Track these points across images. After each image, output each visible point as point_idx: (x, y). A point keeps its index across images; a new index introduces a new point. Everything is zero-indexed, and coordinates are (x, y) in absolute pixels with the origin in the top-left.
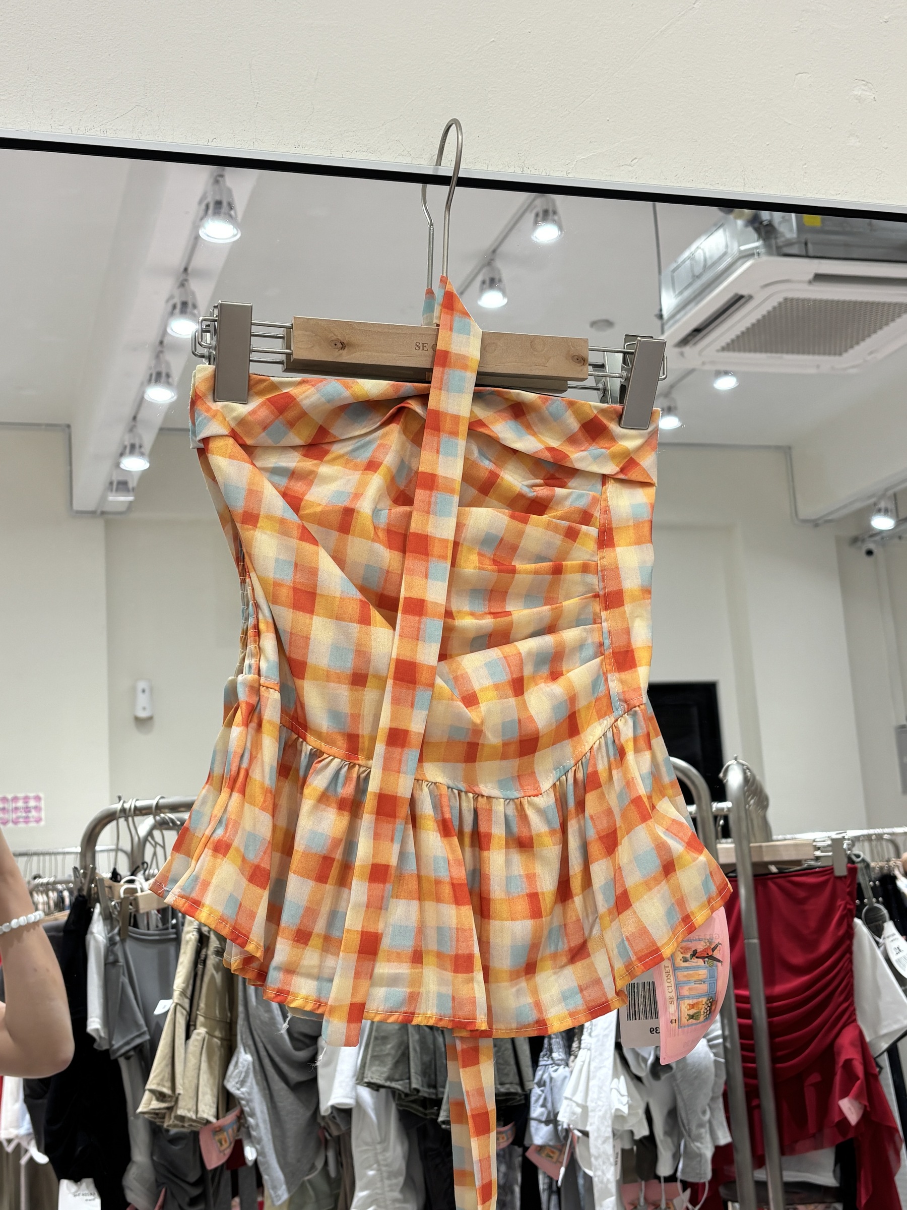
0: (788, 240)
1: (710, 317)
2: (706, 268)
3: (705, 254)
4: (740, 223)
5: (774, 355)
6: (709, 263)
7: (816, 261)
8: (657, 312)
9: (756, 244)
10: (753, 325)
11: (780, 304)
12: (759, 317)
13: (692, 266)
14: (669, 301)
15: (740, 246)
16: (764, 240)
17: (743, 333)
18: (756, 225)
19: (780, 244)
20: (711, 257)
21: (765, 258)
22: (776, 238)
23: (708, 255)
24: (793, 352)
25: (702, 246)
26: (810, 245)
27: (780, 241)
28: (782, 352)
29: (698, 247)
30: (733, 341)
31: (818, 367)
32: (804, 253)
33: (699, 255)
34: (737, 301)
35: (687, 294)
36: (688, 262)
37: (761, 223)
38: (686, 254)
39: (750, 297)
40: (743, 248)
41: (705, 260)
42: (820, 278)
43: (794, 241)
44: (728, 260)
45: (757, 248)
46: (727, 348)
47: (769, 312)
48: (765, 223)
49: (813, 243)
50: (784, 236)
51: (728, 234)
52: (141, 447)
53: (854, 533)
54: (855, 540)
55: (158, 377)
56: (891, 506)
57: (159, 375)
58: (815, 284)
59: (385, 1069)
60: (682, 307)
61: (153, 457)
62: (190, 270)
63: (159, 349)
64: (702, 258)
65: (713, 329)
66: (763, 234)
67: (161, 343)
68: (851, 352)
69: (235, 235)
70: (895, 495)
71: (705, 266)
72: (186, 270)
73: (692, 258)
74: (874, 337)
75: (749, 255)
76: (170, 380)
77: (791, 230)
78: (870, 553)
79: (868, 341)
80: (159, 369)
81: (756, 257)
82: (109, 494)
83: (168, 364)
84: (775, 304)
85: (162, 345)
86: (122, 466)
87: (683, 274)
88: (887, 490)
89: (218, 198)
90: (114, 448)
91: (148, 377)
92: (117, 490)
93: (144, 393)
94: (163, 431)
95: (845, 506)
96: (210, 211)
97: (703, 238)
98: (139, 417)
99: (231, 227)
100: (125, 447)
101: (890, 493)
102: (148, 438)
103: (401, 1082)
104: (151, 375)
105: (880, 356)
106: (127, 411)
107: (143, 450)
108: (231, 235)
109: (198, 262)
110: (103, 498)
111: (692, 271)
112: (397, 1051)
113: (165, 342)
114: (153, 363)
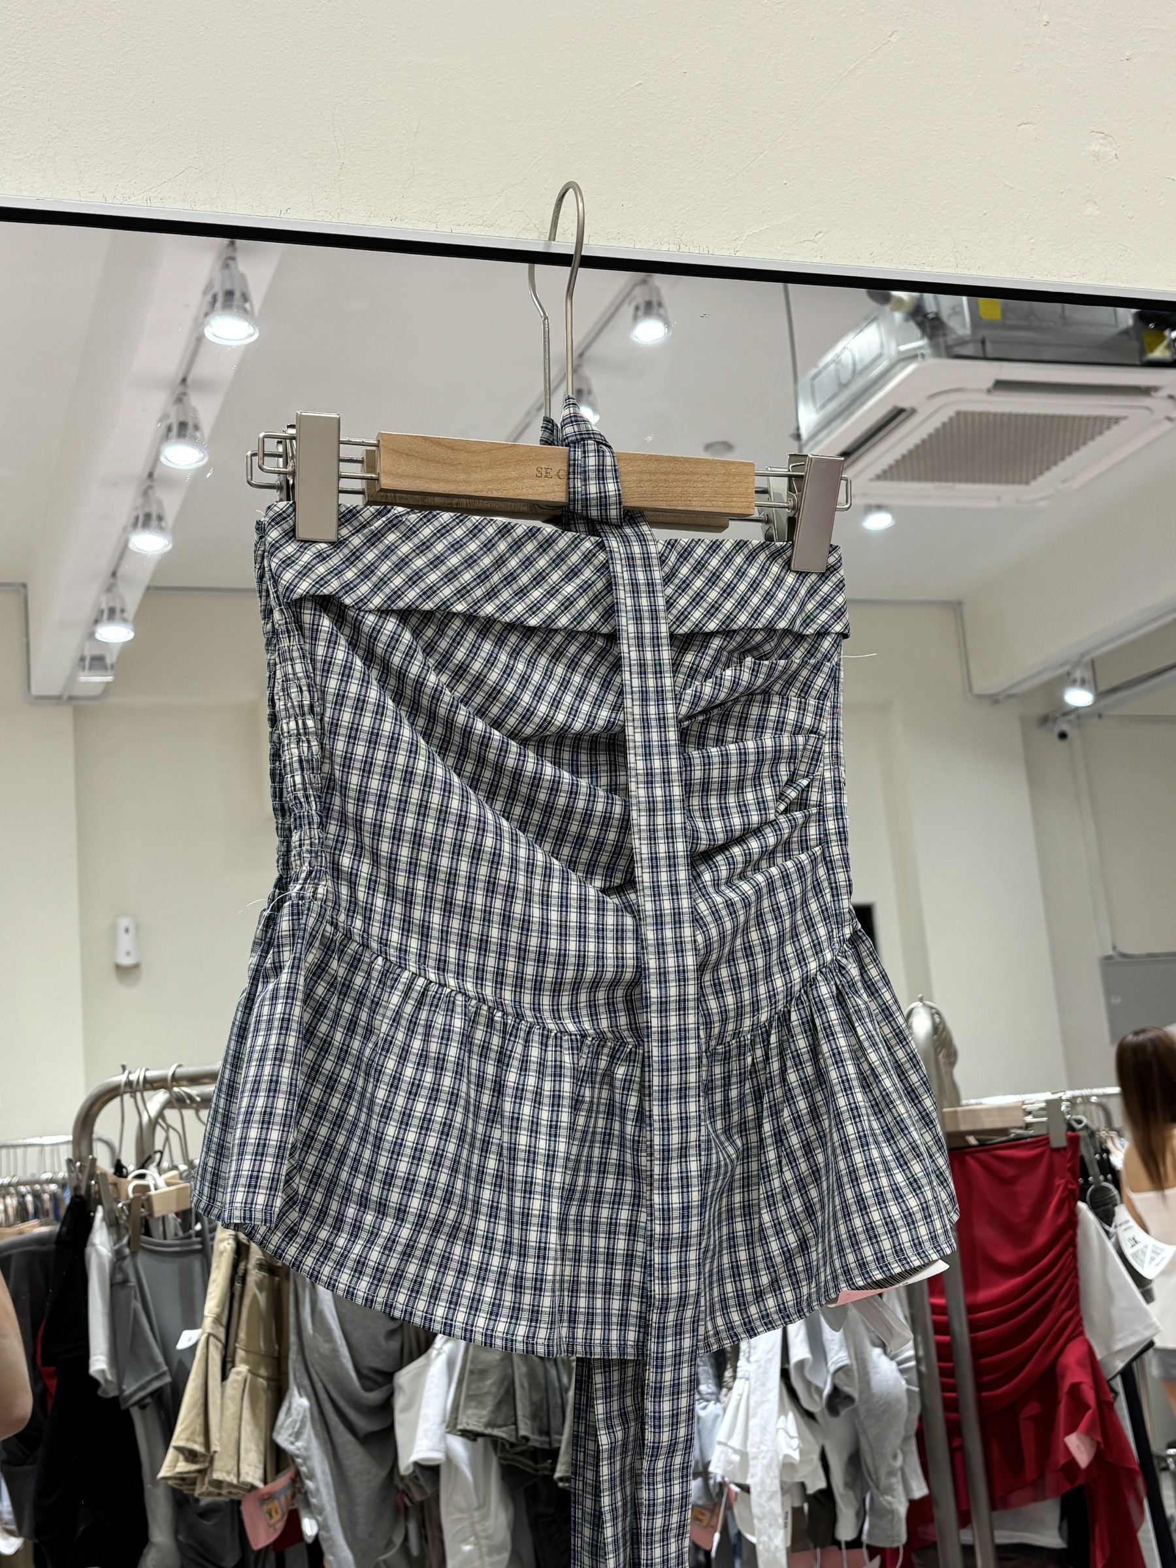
0: (960, 338)
1: (860, 437)
2: (855, 373)
3: (853, 356)
4: (898, 316)
5: (944, 484)
6: (859, 367)
7: (996, 364)
8: (792, 431)
9: (919, 343)
10: (917, 447)
11: (951, 419)
12: (925, 436)
13: (837, 371)
14: (808, 417)
15: (899, 345)
16: (931, 338)
17: (904, 457)
18: (920, 318)
19: (950, 342)
20: (861, 360)
21: (932, 361)
22: (945, 335)
23: (857, 358)
24: (967, 480)
25: (849, 346)
26: (988, 344)
27: (950, 339)
28: (954, 481)
29: (844, 348)
30: (891, 467)
31: (999, 499)
32: (980, 354)
33: (846, 358)
34: (896, 416)
35: (832, 407)
36: (832, 367)
37: (925, 316)
38: (830, 356)
39: (913, 411)
40: (903, 348)
41: (854, 364)
42: (1001, 385)
43: (968, 339)
44: (884, 364)
45: (921, 348)
46: (884, 476)
47: (937, 430)
48: (931, 316)
49: (994, 342)
50: (953, 331)
51: (883, 330)
52: (123, 611)
53: (1042, 710)
54: (1044, 720)
55: (147, 520)
56: (1088, 675)
57: (148, 516)
58: (996, 393)
59: (484, 1412)
60: (826, 424)
61: (138, 623)
62: (189, 381)
63: (148, 483)
64: (850, 362)
65: (867, 450)
66: (928, 330)
67: (151, 475)
68: (1041, 480)
69: (251, 335)
70: (1093, 662)
71: (854, 371)
72: (184, 380)
73: (837, 361)
74: (1069, 460)
75: (911, 357)
76: (163, 524)
77: (963, 325)
78: (1063, 736)
79: (1062, 465)
80: (147, 510)
81: (920, 359)
82: (81, 673)
83: (160, 503)
84: (945, 419)
85: (152, 477)
86: (98, 636)
87: (826, 382)
88: (1083, 655)
89: (228, 286)
90: (86, 612)
91: (132, 520)
92: (91, 668)
93: (127, 542)
94: (152, 590)
95: (1032, 677)
96: (219, 304)
97: (850, 336)
98: (119, 574)
99: (246, 324)
100: (102, 612)
101: (1087, 659)
102: (132, 599)
103: (505, 1429)
104: (137, 518)
105: (1076, 484)
106: (104, 565)
107: (125, 615)
108: (246, 335)
109: (201, 370)
110: (72, 678)
111: (838, 377)
112: (499, 1388)
113: (156, 475)
114: (140, 501)
